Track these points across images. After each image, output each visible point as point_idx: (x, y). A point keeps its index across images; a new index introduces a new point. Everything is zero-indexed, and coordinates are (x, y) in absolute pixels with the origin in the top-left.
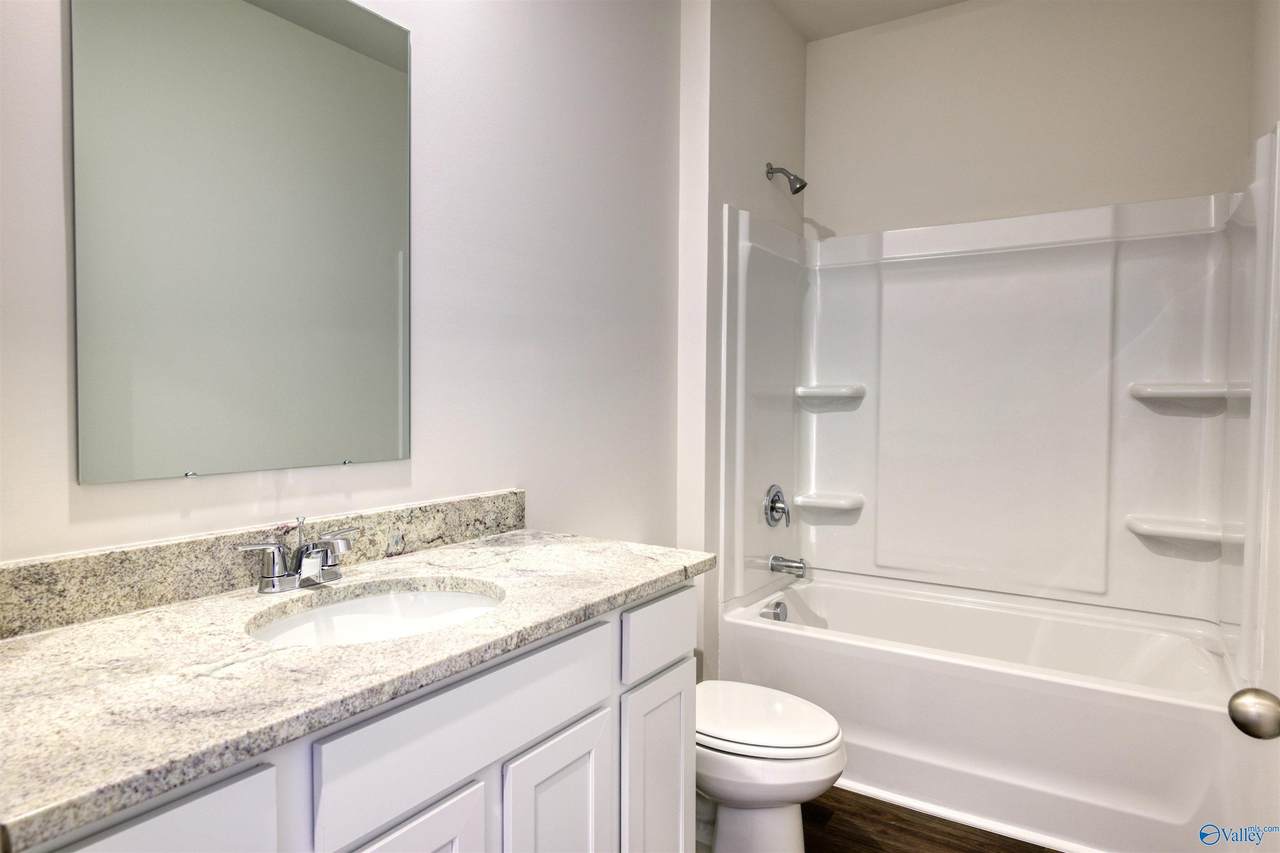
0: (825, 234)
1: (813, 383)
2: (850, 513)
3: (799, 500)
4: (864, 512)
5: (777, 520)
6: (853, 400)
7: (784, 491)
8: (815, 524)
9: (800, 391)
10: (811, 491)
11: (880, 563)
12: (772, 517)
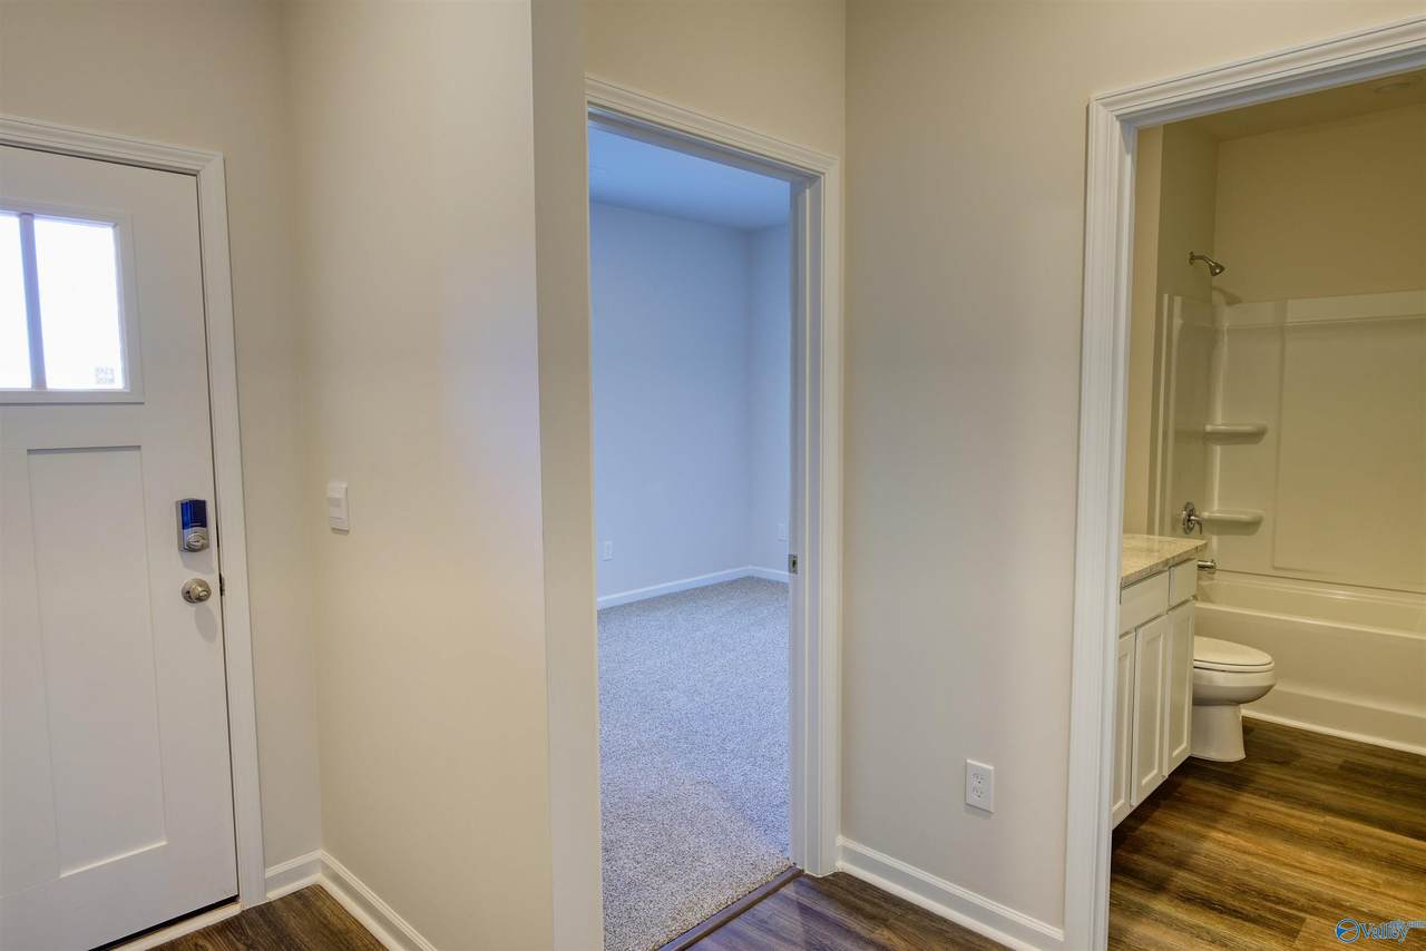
0: (1232, 301)
1: (1219, 422)
2: (1250, 527)
3: (1206, 515)
4: (1263, 524)
5: (1191, 529)
6: (1255, 436)
7: (1197, 508)
8: (1218, 534)
9: (1209, 428)
10: (1214, 509)
11: (1276, 565)
12: (1188, 527)
